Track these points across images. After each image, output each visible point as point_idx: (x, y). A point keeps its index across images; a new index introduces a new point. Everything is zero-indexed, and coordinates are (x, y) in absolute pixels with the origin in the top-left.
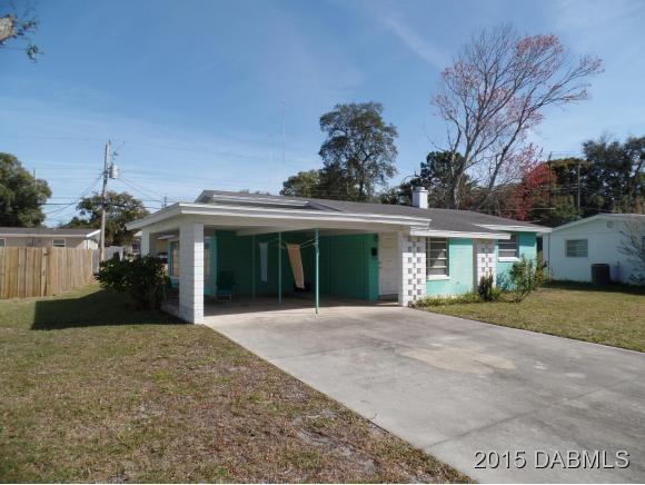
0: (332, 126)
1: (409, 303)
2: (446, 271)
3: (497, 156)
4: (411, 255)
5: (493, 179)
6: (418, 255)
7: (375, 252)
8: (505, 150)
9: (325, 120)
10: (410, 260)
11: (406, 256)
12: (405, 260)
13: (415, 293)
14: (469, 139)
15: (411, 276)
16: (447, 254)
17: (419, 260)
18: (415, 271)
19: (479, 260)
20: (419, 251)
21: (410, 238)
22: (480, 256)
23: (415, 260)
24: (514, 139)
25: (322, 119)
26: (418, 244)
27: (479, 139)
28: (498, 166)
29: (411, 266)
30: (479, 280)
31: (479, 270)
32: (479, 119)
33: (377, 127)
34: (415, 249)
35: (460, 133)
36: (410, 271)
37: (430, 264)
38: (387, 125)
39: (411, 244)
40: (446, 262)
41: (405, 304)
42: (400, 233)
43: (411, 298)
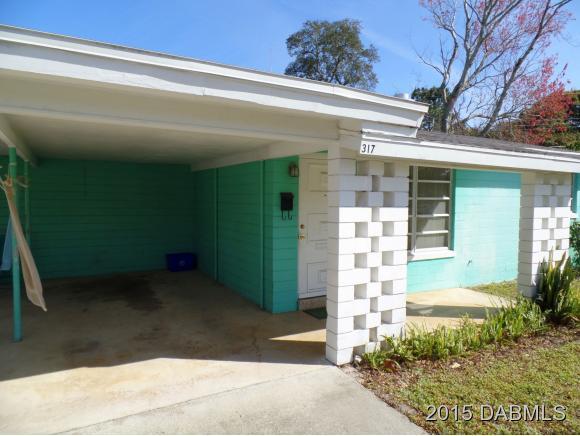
0: (300, 49)
1: (356, 351)
2: (448, 241)
3: (505, 74)
4: (363, 214)
5: (499, 104)
6: (386, 214)
7: (288, 202)
8: (518, 65)
9: (292, 41)
10: (360, 229)
11: (349, 216)
12: (346, 230)
13: (373, 320)
14: (468, 51)
15: (363, 275)
16: (450, 208)
17: (387, 228)
18: (374, 260)
19: (537, 224)
20: (388, 202)
21: (362, 165)
22: (540, 213)
23: (375, 229)
24: (531, 48)
25: (289, 40)
26: (386, 184)
27: (481, 53)
28: (507, 87)
29: (363, 245)
30: (535, 270)
31: (536, 246)
32: (483, 23)
33: (353, 46)
34: (379, 197)
35: (456, 46)
36: (359, 260)
37: (415, 227)
38: (366, 47)
39: (365, 183)
40: (449, 224)
41: (344, 356)
42: (334, 150)
43: (361, 338)
